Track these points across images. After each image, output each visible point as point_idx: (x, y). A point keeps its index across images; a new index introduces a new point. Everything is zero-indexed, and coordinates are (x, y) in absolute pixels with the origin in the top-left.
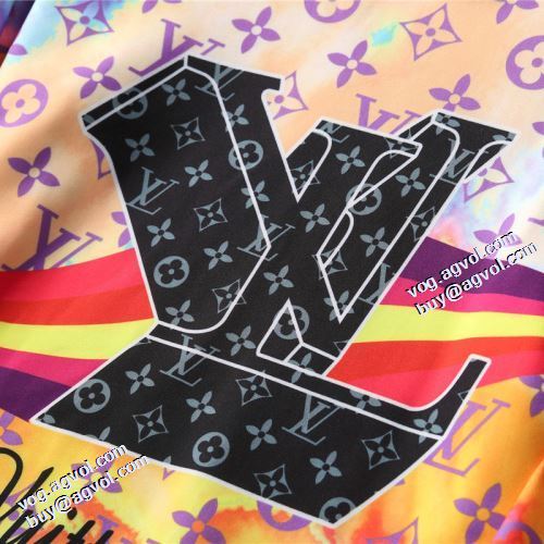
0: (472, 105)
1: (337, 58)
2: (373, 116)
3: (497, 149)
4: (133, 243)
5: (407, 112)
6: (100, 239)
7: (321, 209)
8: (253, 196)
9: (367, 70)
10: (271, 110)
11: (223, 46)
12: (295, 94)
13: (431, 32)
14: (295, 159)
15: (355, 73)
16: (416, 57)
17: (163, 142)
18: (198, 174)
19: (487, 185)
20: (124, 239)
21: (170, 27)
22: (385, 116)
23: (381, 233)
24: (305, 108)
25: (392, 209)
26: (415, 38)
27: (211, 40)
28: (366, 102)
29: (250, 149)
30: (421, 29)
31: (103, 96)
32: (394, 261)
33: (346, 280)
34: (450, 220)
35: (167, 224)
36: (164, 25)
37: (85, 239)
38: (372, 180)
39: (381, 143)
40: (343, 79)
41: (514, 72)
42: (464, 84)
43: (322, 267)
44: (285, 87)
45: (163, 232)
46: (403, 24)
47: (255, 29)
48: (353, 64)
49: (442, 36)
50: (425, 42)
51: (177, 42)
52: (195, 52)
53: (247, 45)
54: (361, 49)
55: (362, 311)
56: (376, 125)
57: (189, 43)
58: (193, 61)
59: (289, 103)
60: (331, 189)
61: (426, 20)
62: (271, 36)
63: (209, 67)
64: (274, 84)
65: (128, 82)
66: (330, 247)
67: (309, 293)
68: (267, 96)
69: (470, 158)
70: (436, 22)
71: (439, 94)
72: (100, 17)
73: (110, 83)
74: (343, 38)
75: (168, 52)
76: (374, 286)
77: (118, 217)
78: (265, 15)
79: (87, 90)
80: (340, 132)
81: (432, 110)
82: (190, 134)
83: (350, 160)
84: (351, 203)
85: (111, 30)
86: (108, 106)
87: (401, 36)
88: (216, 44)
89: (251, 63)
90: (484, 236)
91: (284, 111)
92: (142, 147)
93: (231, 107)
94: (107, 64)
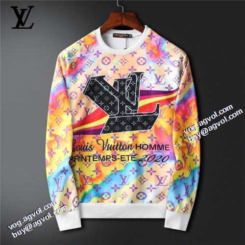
0: (135, 70)
1: (112, 70)
2: (122, 76)
3: (142, 75)
4: (98, 106)
5: (126, 74)
6: (93, 108)
7: (122, 92)
8: (111, 93)
9: (117, 70)
10: (106, 80)
12: (108, 77)
14: (114, 86)
16: (123, 65)
17: (94, 91)
18: (101, 93)
19: (144, 80)
20: (97, 107)
21: (86, 75)
22: (124, 76)
23: (133, 92)
24: (111, 78)
25: (132, 88)
26: (122, 63)
28: (120, 74)
29: (107, 87)
30: (122, 61)
31: (83, 89)
32: (137, 94)
33: (132, 100)
34: (142, 86)
37: (91, 109)
38: (127, 85)
39: (125, 80)
40: (114, 72)
41: (139, 63)
42: (132, 67)
43: (128, 99)
44: (106, 76)
45: (102, 103)
46: (119, 61)
47: (97, 70)
48: (114, 69)
49: (125, 61)
50: (123, 63)
51: (88, 76)
52: (91, 77)
53: (97, 72)
54: (114, 67)
55: (137, 103)
56: (123, 77)
57: (89, 76)
58: (91, 78)
59: (108, 78)
60: (122, 88)
61: (122, 60)
62: (100, 70)
63: (94, 78)
64: (104, 76)
65: (85, 86)
66: (127, 96)
67: (128, 103)
68: (104, 78)
69: (139, 78)
70: (124, 59)
71: (130, 70)
72: (76, 79)
73: (83, 87)
74: (111, 66)
75: (88, 79)
76: (137, 99)
77: (94, 104)
78: (98, 67)
79: (81, 90)
80: (118, 80)
81: (130, 72)
82: (97, 88)
84: (126, 89)
85: (78, 80)
86: (85, 90)
87: (119, 63)
88: (93, 74)
89: (99, 74)
90: (148, 87)
91: (108, 80)
92: (91, 93)
93: (100, 82)
94: (81, 85)
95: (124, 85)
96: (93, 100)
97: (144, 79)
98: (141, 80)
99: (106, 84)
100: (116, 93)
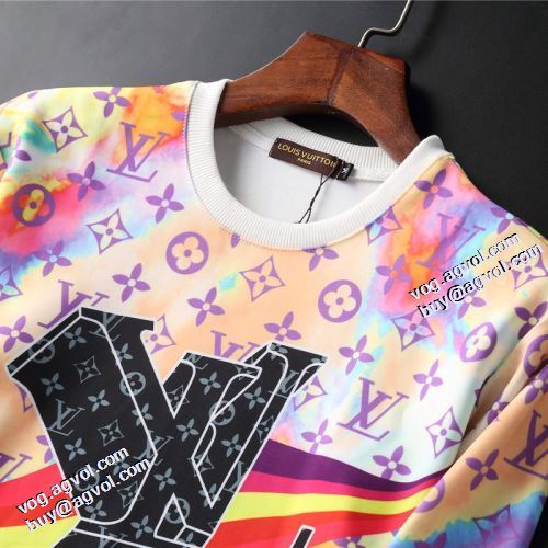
0: (295, 336)
1: (195, 303)
2: (225, 347)
3: (313, 370)
4: (55, 459)
5: (249, 343)
6: (30, 458)
7: (191, 423)
8: (141, 416)
9: (217, 311)
10: (148, 347)
11: (107, 297)
12: (165, 332)
13: (262, 279)
14: (171, 384)
15: (209, 314)
16: (253, 299)
17: (69, 378)
18: (99, 401)
19: (309, 397)
20: (48, 456)
21: (66, 286)
22: (234, 347)
23: (236, 438)
24: (174, 344)
26: (251, 284)
27: (97, 294)
28: (219, 336)
29: (135, 378)
30: (254, 276)
31: (21, 348)
32: (247, 459)
33: (213, 477)
34: (285, 425)
35: (79, 443)
36: (60, 285)
37: (19, 459)
38: (227, 398)
40: (201, 319)
41: (324, 309)
42: (289, 319)
43: (196, 467)
44: (158, 328)
45: (77, 449)
46: (242, 273)
47: (132, 282)
48: (207, 306)
49: (271, 281)
50: (259, 287)
51: (72, 298)
52: (87, 304)
53: (126, 295)
54: (212, 294)
55: (226, 498)
56: (228, 354)
57: (81, 297)
58: (86, 312)
59: (162, 340)
60: (198, 407)
61: (258, 269)
62: (143, 287)
63: (98, 315)
64: (149, 325)
65: (38, 335)
66: (200, 452)
67: (188, 488)
68: (145, 335)
69: (296, 377)
70: (266, 271)
71: (272, 328)
72: (11, 283)
73: (26, 338)
74: (198, 286)
75: (66, 307)
76: (234, 479)
77: (41, 440)
78: (137, 271)
79: (9, 345)
80: (201, 361)
81: (267, 341)
82: (88, 370)
83: (210, 382)
84: (213, 416)
85: (20, 293)
86: (25, 355)
87: (241, 282)
88: (102, 296)
89: (129, 310)
90: (309, 436)
91: (158, 347)
92: (53, 383)
93: (118, 346)
94: (21, 323)
95: (215, 394)
96: (48, 419)
97: (313, 390)
98: (298, 394)
99: (140, 362)
100: (162, 423)
